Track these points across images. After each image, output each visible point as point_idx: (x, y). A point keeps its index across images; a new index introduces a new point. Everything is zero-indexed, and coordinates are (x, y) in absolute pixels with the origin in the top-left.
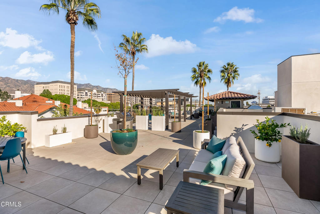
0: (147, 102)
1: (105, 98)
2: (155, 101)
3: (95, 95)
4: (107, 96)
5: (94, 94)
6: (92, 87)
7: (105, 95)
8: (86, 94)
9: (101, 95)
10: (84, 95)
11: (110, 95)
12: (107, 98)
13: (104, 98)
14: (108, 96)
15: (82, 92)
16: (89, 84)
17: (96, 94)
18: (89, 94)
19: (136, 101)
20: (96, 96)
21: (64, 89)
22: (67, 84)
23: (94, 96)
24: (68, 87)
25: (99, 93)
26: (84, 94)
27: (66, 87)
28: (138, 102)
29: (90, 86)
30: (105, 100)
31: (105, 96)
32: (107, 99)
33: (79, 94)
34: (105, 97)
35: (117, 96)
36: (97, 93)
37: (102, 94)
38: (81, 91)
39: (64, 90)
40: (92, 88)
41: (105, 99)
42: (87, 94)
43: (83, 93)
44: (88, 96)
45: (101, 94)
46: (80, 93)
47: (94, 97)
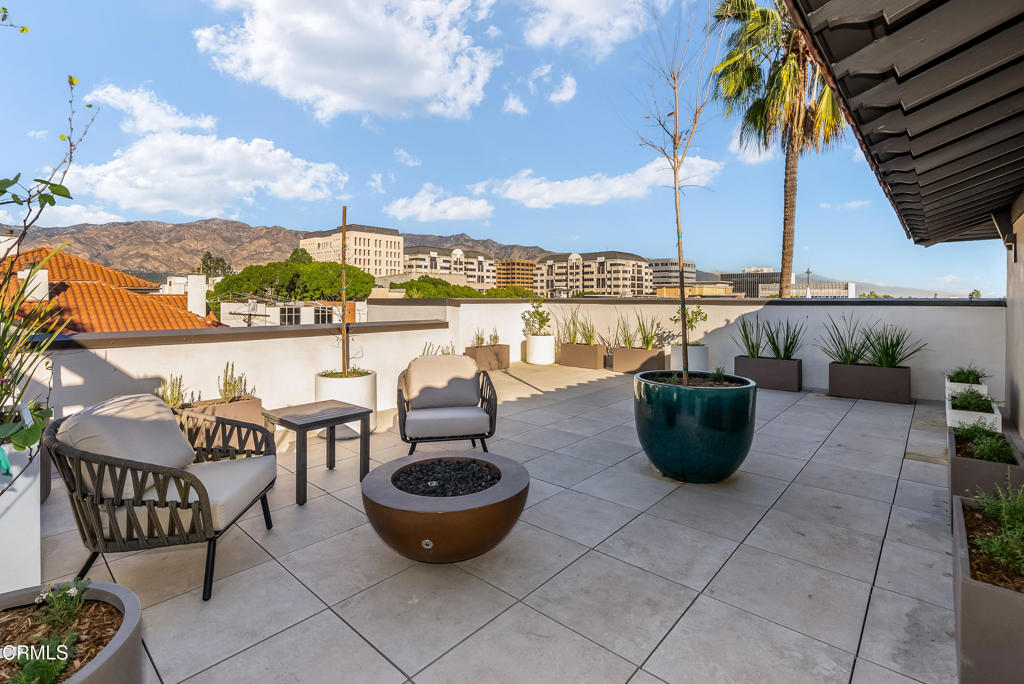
0: (624, 286)
1: (488, 274)
2: (651, 284)
3: (458, 266)
4: (494, 268)
5: (456, 263)
6: (470, 244)
7: (490, 265)
8: (431, 264)
9: (475, 266)
10: (426, 267)
11: (508, 264)
12: (495, 274)
13: (485, 274)
14: (504, 267)
15: (420, 256)
16: (462, 235)
17: (461, 263)
18: (440, 262)
19: (586, 283)
20: (461, 269)
21: (366, 248)
22: (377, 232)
23: (455, 269)
24: (378, 242)
25: (470, 260)
26: (427, 263)
27: (372, 242)
28: (592, 287)
29: (467, 241)
30: (488, 280)
31: (489, 268)
32: (494, 277)
33: (414, 263)
34: (488, 271)
35: (526, 268)
36: (466, 260)
37: (480, 263)
38: (418, 253)
39: (366, 252)
40: (472, 247)
41: (488, 277)
42: (436, 264)
43: (424, 260)
44: (438, 268)
45: (476, 263)
46: (417, 259)
47: (455, 272)
